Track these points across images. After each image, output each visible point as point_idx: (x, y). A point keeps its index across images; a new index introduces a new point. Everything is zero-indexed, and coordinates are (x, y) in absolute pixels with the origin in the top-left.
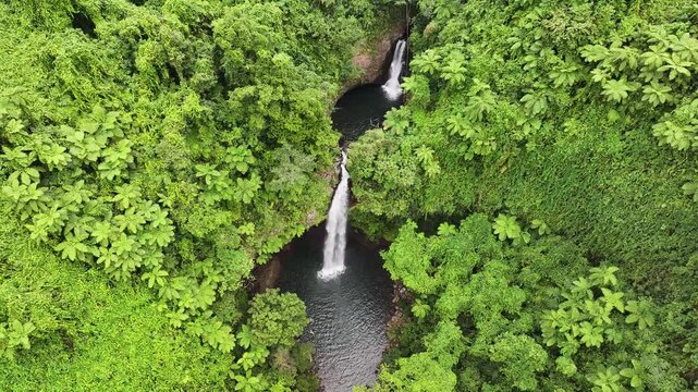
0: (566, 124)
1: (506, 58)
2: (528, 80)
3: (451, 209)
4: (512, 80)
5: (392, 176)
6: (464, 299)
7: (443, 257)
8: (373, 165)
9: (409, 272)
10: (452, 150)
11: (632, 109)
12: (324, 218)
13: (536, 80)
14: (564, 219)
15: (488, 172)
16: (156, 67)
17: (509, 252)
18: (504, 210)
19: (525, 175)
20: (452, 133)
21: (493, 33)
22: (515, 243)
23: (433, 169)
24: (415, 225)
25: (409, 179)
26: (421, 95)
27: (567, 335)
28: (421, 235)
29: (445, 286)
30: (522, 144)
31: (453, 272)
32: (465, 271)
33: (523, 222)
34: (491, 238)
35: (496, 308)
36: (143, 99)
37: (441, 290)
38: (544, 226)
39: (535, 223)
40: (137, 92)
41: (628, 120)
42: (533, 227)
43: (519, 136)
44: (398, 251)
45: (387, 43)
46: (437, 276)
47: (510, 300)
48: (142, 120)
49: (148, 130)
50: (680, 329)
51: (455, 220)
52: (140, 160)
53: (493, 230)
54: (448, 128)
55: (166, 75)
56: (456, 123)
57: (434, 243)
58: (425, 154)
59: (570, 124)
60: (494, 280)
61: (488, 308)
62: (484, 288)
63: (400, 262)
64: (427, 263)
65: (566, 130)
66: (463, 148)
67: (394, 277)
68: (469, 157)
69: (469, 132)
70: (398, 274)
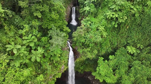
0: (148, 3)
5: (93, 39)
6: (133, 79)
7: (117, 66)
10: (110, 26)
12: (67, 67)
17: (134, 58)
18: (128, 44)
20: (110, 18)
22: (135, 54)
23: (105, 34)
24: (102, 58)
25: (99, 39)
26: (93, 10)
28: (106, 61)
30: (134, 15)
31: (123, 70)
32: (127, 68)
33: (135, 45)
35: (145, 78)
38: (142, 46)
39: (139, 45)
42: (138, 47)
43: (133, 12)
44: (101, 69)
45: (69, 8)
47: (149, 73)
51: (113, 53)
53: (128, 51)
54: (108, 17)
56: (109, 14)
57: (112, 63)
58: (102, 28)
60: (140, 68)
62: (138, 72)
63: (103, 73)
64: (112, 71)
65: (148, 5)
66: (113, 23)
67: (101, 81)
68: (116, 26)
69: (117, 16)
70: (103, 79)
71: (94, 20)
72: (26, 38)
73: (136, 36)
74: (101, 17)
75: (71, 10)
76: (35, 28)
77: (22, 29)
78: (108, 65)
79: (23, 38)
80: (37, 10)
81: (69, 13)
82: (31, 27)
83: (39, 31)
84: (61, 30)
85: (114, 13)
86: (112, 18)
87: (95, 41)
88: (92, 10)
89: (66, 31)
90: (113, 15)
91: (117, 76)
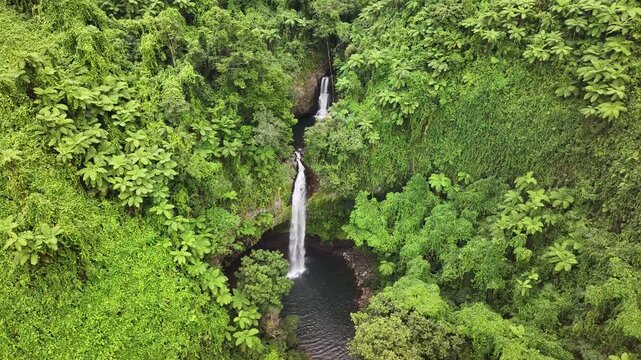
0: (464, 77)
1: (410, 47)
2: (430, 54)
3: (392, 179)
4: (418, 58)
5: (344, 145)
8: (327, 140)
9: (371, 232)
10: (387, 121)
11: (505, 52)
13: (435, 52)
14: (481, 163)
15: (416, 133)
16: (156, 51)
18: (435, 170)
19: (444, 132)
20: (384, 104)
21: (397, 34)
23: (374, 137)
25: (357, 144)
27: (514, 231)
28: (374, 200)
29: (404, 241)
30: (436, 100)
31: (408, 223)
33: (450, 174)
34: (431, 194)
35: (452, 239)
36: (143, 78)
37: (400, 245)
38: (468, 176)
39: (461, 175)
40: (139, 73)
41: (505, 62)
42: (460, 179)
43: (433, 93)
44: (359, 214)
45: (314, 80)
46: (396, 232)
48: (144, 92)
49: (149, 99)
50: (593, 197)
52: (143, 121)
53: (430, 185)
54: (381, 101)
55: (164, 57)
56: (385, 95)
57: (386, 205)
58: (366, 124)
59: (467, 76)
61: (445, 242)
63: (361, 223)
65: (466, 81)
66: (394, 116)
67: (359, 243)
68: (400, 122)
69: (397, 99)
70: (362, 238)
71: (355, 106)
72: (217, 121)
73: (450, 149)
74: (370, 101)
75: (319, 84)
76: (233, 107)
77: (213, 107)
78: (379, 209)
79: (213, 121)
80: (239, 77)
81: (312, 90)
82: (227, 104)
83: (238, 114)
84: (278, 115)
85: (393, 94)
86: (390, 106)
87: (348, 149)
88: (352, 86)
89: (287, 121)
90: (392, 97)
91: (396, 237)
